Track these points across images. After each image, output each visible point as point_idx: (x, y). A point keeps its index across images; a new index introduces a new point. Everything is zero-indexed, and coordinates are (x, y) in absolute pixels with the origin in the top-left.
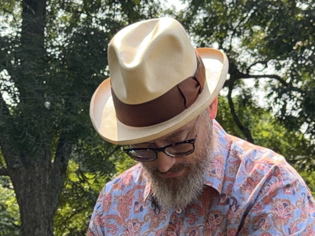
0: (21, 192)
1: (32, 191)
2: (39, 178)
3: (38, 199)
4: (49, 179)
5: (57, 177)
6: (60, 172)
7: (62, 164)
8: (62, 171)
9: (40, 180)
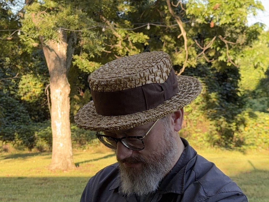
5: (70, 50)
6: (71, 47)
7: (73, 42)
8: (73, 47)
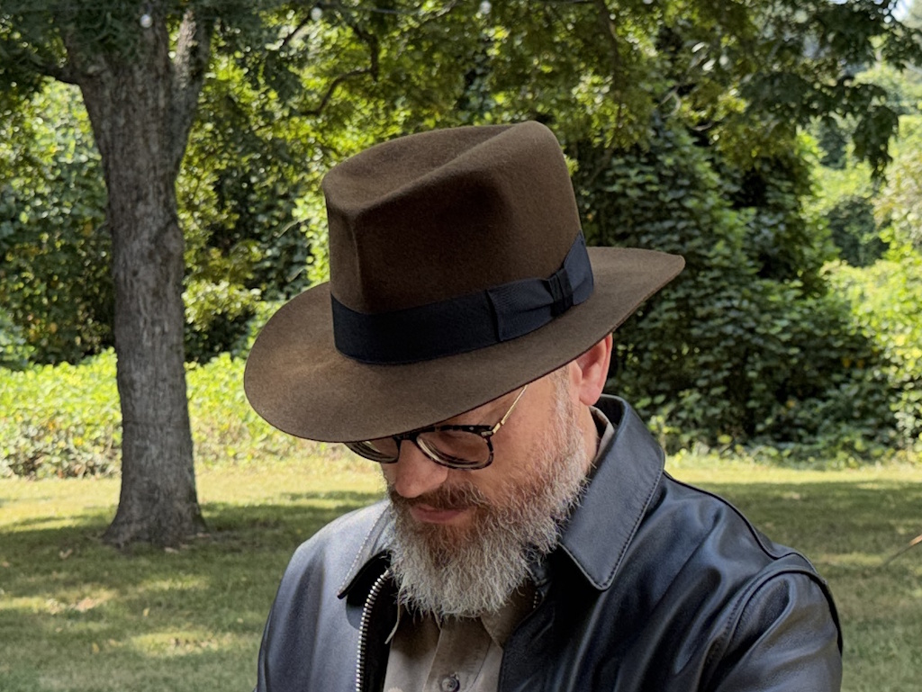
0: (105, 125)
1: (129, 122)
2: (143, 95)
3: (141, 141)
4: (166, 96)
9: (146, 99)
